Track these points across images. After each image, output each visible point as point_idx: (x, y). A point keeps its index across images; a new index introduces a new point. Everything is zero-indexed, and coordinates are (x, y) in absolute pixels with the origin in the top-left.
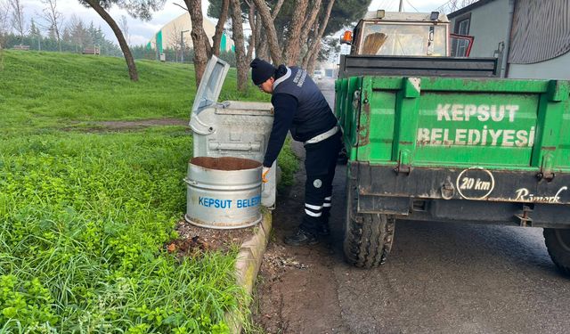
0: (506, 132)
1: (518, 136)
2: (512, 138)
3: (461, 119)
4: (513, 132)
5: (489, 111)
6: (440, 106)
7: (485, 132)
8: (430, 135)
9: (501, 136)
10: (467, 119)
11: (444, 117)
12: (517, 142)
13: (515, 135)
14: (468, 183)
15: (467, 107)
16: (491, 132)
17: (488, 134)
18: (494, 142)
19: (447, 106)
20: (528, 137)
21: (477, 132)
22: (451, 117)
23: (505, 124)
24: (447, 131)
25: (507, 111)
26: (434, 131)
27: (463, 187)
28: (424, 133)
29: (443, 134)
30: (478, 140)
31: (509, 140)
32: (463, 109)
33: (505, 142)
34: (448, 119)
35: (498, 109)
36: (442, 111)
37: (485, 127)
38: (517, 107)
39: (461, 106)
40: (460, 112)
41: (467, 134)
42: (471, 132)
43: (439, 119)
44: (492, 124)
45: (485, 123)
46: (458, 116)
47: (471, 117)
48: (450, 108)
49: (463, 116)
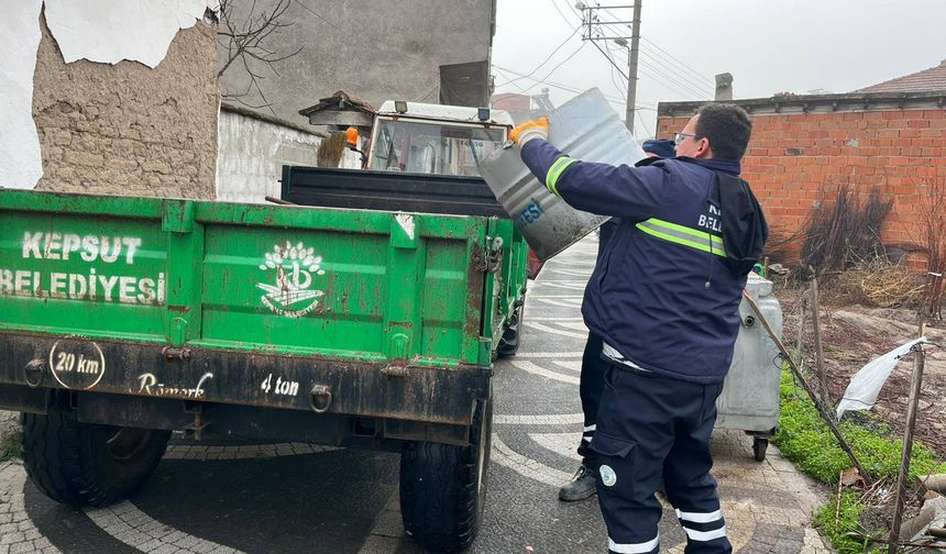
0: (124, 280)
1: (141, 288)
2: (133, 289)
3: (56, 256)
4: (133, 280)
5: (99, 245)
6: (27, 235)
7: (93, 279)
8: (13, 281)
9: (117, 285)
10: (65, 257)
11: (31, 252)
12: (141, 297)
13: (136, 286)
14: (66, 362)
15: (67, 238)
16: (102, 279)
17: (98, 283)
18: (108, 295)
19: (38, 236)
20: (156, 289)
21: (81, 278)
22: (42, 252)
23: (119, 268)
24: (37, 274)
25: (125, 247)
26: (20, 274)
27: (60, 368)
28: (4, 277)
29: (31, 279)
30: (83, 291)
31: (129, 294)
32: (61, 241)
33: (123, 296)
34: (38, 256)
35: (111, 243)
36: (31, 244)
37: (93, 271)
38: (138, 242)
39: (56, 236)
40: (57, 246)
41: (67, 281)
42: (73, 277)
43: (26, 255)
44: (102, 267)
45: (90, 264)
46: (53, 251)
47: (71, 253)
48: (42, 240)
49: (60, 252)
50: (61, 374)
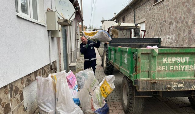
0: (186, 66)
1: (190, 67)
2: (188, 68)
4: (188, 66)
5: (180, 59)
6: (164, 58)
7: (179, 66)
8: (161, 68)
9: (185, 68)
11: (165, 62)
12: (190, 69)
14: (176, 85)
15: (173, 58)
16: (181, 66)
17: (181, 67)
18: (183, 70)
19: (166, 58)
20: (193, 67)
21: (177, 66)
22: (168, 62)
23: (185, 64)
24: (167, 66)
25: (186, 59)
26: (163, 67)
27: (174, 86)
28: (159, 68)
29: (165, 68)
30: (177, 69)
34: (167, 62)
35: (183, 59)
36: (165, 60)
37: (179, 65)
38: (189, 58)
39: (171, 58)
40: (171, 60)
41: (173, 67)
42: (175, 66)
44: (181, 64)
45: (179, 63)
46: (170, 61)
47: (174, 61)
48: (167, 59)
49: (172, 61)
50: (174, 88)
